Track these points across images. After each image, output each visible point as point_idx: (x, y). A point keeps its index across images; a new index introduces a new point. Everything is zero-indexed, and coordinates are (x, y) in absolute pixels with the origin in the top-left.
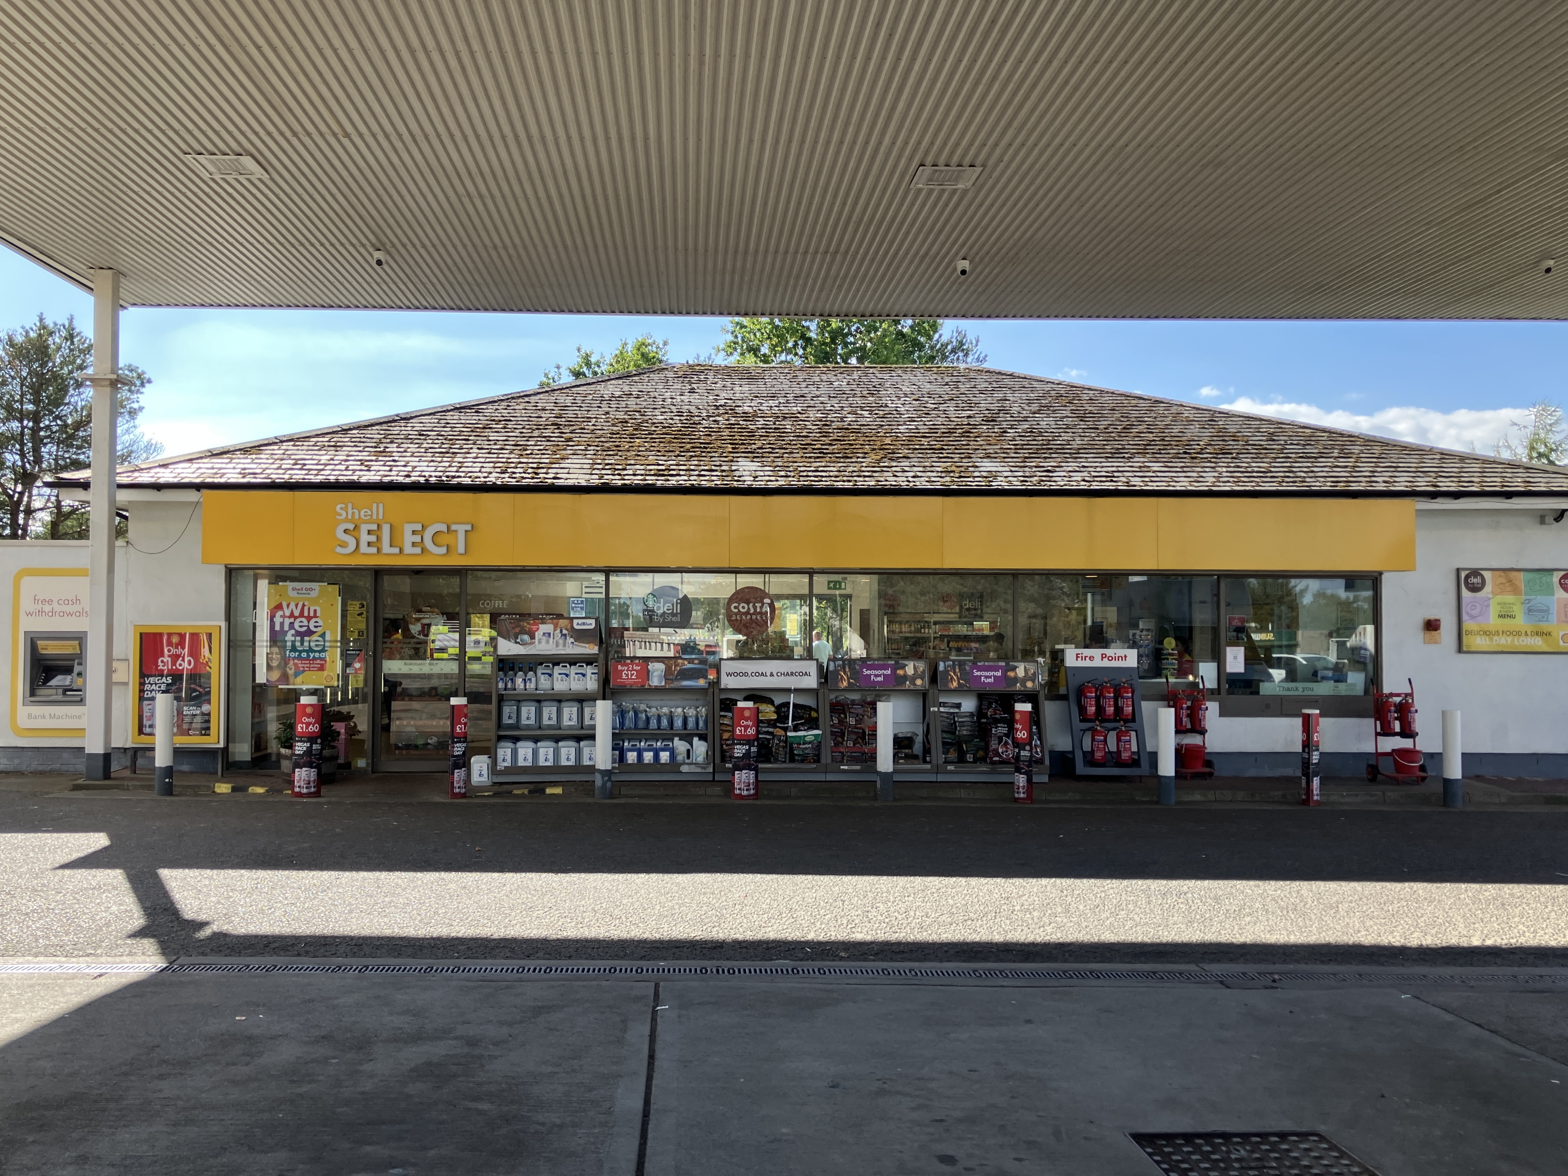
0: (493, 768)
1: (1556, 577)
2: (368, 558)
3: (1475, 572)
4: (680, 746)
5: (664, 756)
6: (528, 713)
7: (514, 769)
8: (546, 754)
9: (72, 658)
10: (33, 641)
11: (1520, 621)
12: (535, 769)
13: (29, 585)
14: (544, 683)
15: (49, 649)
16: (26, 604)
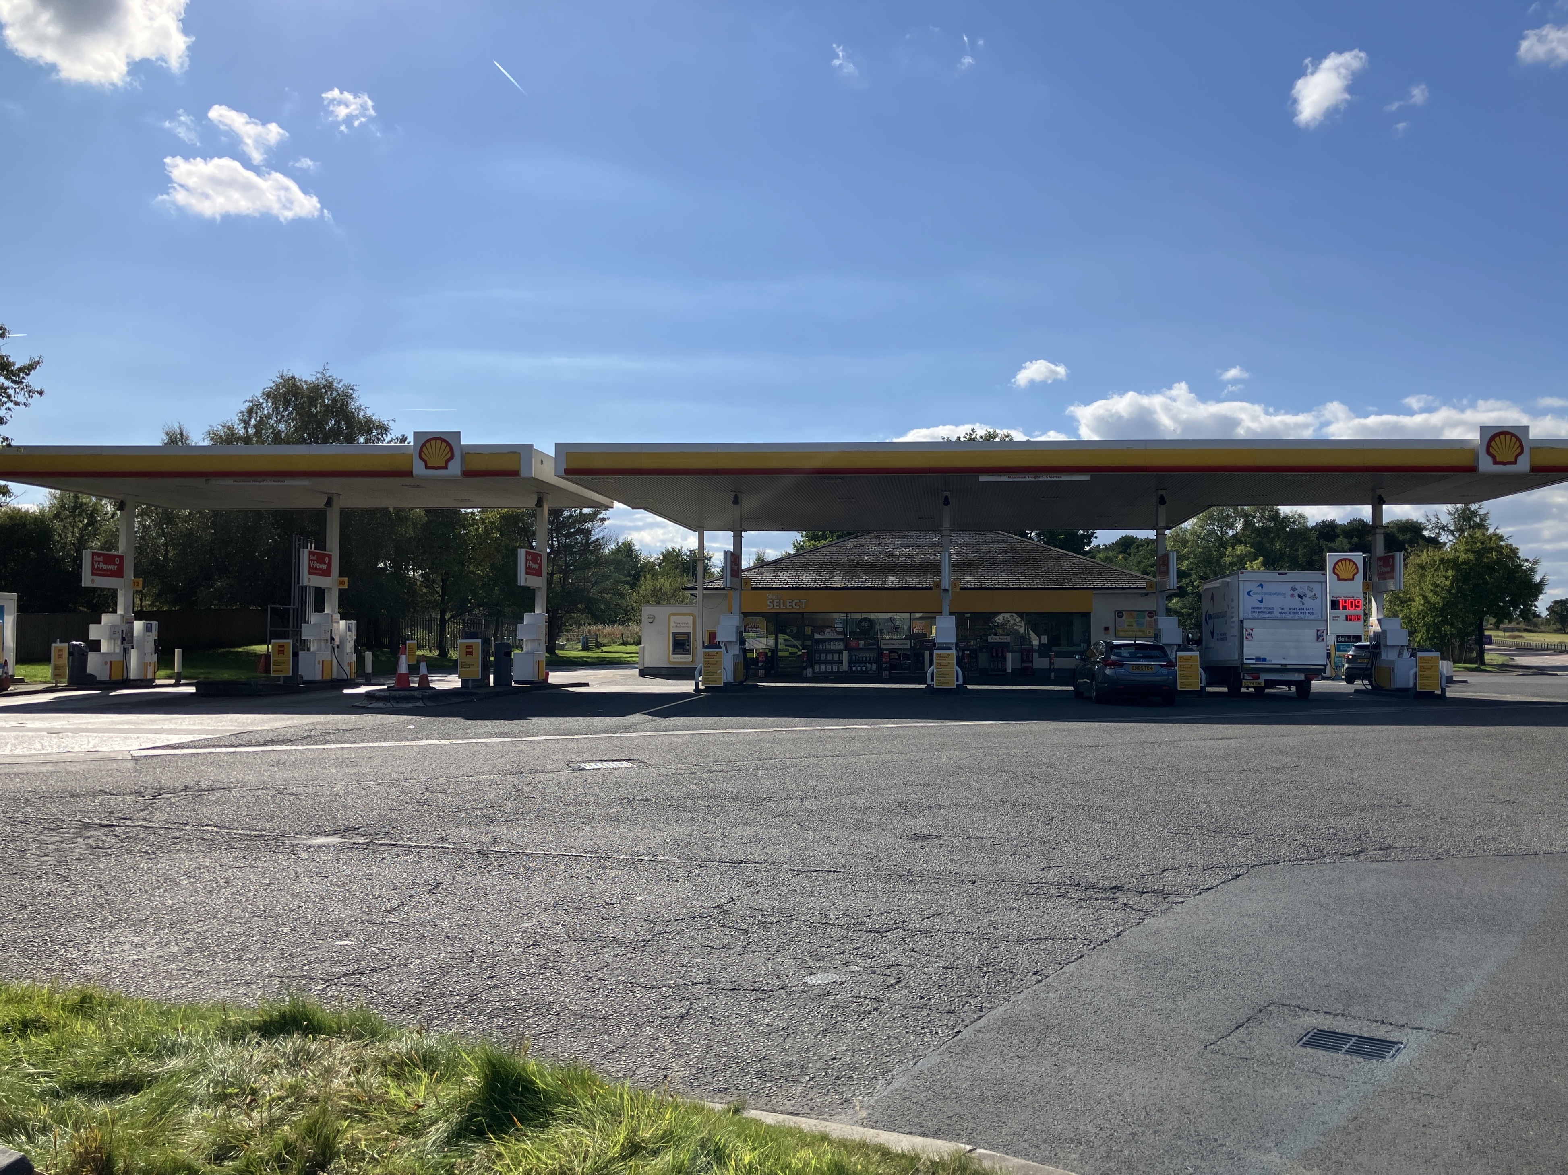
0: (814, 672)
1: (1146, 613)
2: (777, 609)
3: (1120, 612)
4: (869, 665)
5: (864, 669)
6: (823, 656)
7: (820, 672)
8: (829, 668)
9: (684, 640)
10: (674, 634)
11: (1135, 627)
12: (826, 672)
13: (672, 617)
14: (828, 647)
15: (678, 637)
16: (672, 624)
